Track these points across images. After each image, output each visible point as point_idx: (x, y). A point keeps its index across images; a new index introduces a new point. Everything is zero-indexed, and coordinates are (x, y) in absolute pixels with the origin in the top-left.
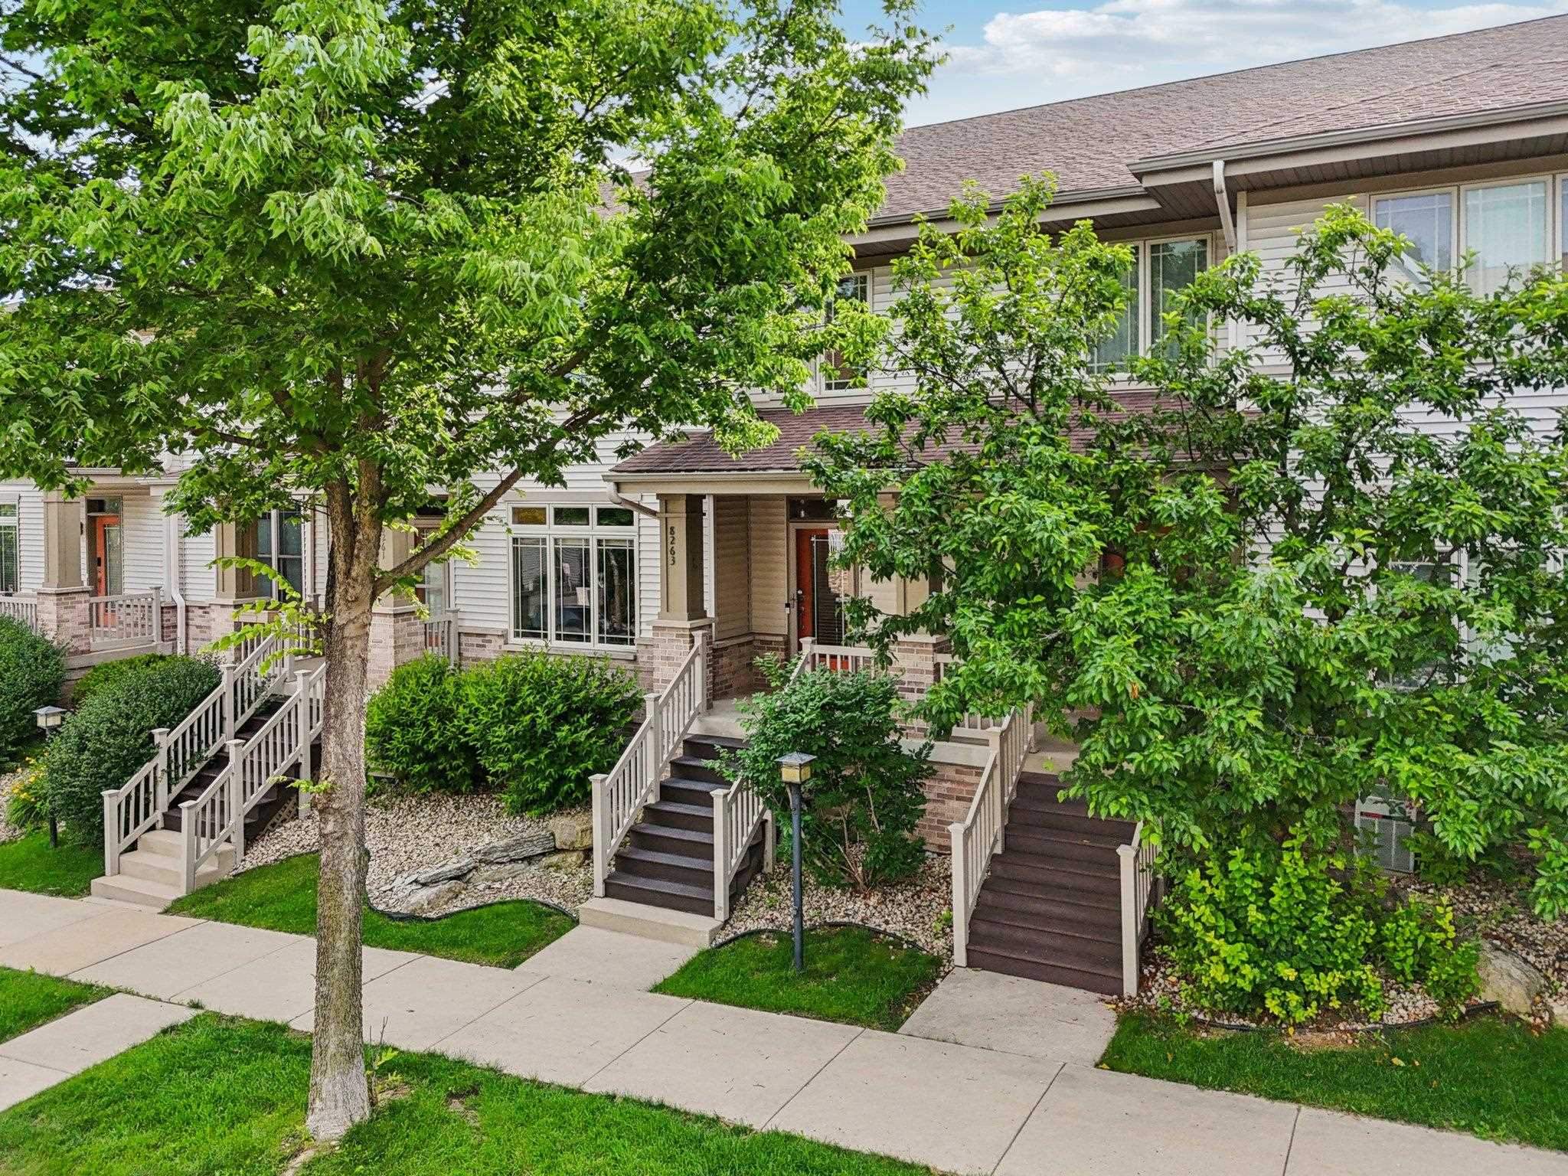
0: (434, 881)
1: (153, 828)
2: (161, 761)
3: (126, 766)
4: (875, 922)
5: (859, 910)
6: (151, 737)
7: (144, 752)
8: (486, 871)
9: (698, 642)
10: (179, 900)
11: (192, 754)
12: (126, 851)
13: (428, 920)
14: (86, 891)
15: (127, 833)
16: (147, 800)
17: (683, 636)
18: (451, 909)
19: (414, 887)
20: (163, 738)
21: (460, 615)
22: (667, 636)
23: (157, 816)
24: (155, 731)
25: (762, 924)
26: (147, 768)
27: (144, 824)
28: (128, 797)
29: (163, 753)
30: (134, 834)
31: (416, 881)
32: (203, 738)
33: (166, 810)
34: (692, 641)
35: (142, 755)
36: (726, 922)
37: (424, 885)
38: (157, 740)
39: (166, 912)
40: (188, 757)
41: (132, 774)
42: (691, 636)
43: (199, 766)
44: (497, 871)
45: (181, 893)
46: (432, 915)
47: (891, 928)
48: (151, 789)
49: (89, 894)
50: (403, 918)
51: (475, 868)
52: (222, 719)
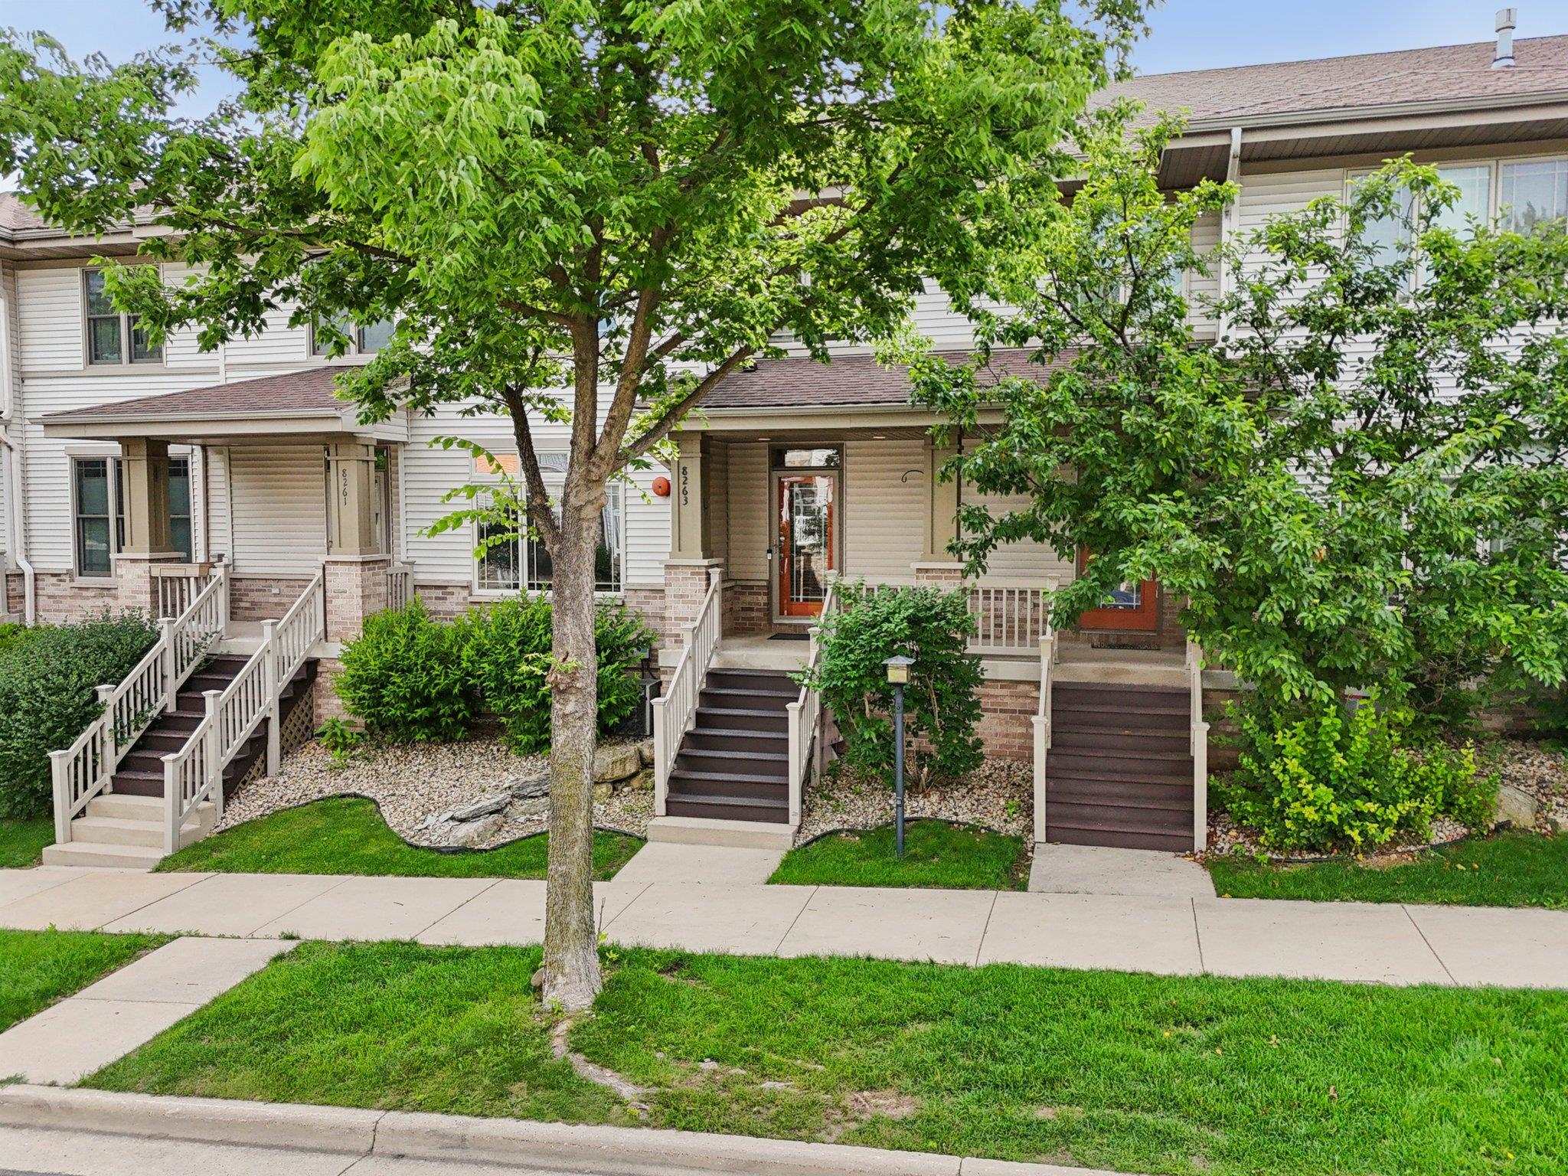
0: (475, 816)
1: (100, 793)
2: (107, 719)
3: (69, 726)
4: (944, 815)
5: (925, 806)
6: (95, 695)
7: (91, 711)
8: (521, 805)
9: (715, 579)
10: (165, 859)
11: (136, 714)
12: (77, 817)
13: (480, 851)
14: (36, 860)
15: (76, 797)
16: (94, 761)
17: (698, 574)
18: (500, 839)
19: (452, 823)
20: (108, 694)
21: (416, 569)
22: (680, 574)
23: (105, 779)
24: (98, 688)
25: (836, 826)
26: (94, 727)
27: (93, 788)
28: (77, 759)
29: (109, 711)
30: (84, 797)
31: (452, 818)
32: (146, 696)
33: (114, 773)
34: (708, 579)
35: (86, 714)
36: (800, 827)
37: (462, 821)
38: (102, 698)
39: (158, 870)
40: (132, 717)
41: (78, 733)
42: (708, 574)
43: (144, 726)
44: (532, 805)
45: (168, 852)
46: (483, 846)
47: (960, 818)
48: (98, 750)
49: (41, 863)
50: (455, 851)
51: (510, 803)
52: (163, 677)
